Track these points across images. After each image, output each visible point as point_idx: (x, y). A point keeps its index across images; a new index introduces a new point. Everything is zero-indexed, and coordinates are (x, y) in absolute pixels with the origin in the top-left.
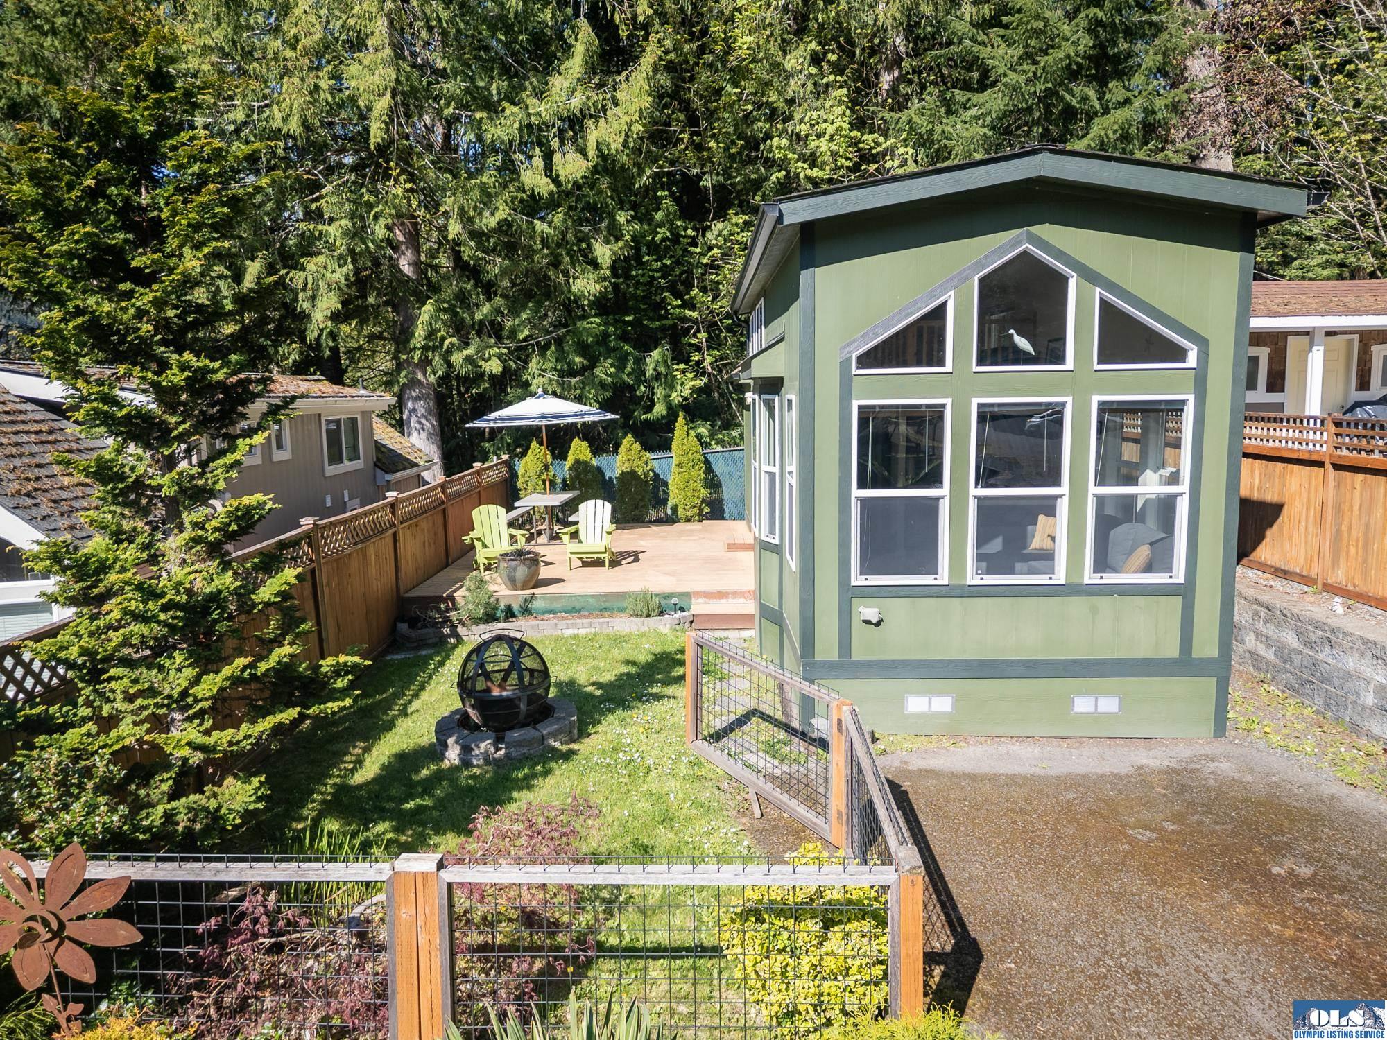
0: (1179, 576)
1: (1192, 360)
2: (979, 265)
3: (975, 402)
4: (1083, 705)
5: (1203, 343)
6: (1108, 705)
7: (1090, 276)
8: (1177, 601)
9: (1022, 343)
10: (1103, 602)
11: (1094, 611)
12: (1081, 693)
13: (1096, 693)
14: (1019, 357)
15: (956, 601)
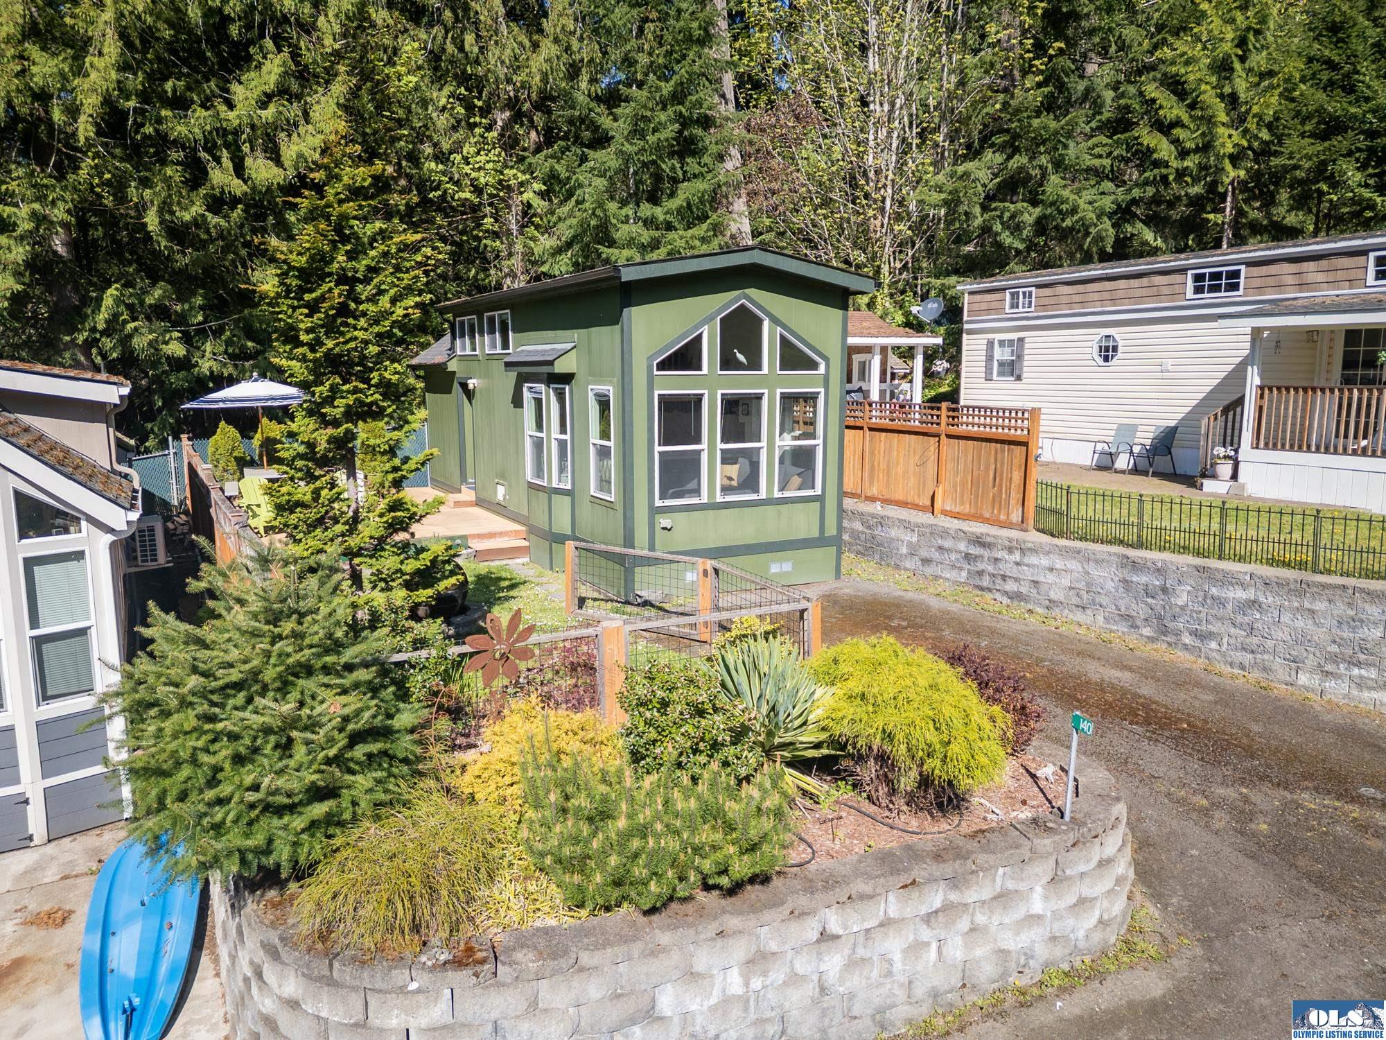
0: (818, 491)
1: (822, 369)
2: (719, 311)
3: (720, 392)
4: (774, 568)
5: (826, 359)
6: (787, 567)
7: (775, 321)
8: (818, 504)
9: (741, 357)
10: (783, 508)
11: (779, 513)
12: (774, 561)
13: (780, 561)
14: (739, 366)
15: (711, 512)
